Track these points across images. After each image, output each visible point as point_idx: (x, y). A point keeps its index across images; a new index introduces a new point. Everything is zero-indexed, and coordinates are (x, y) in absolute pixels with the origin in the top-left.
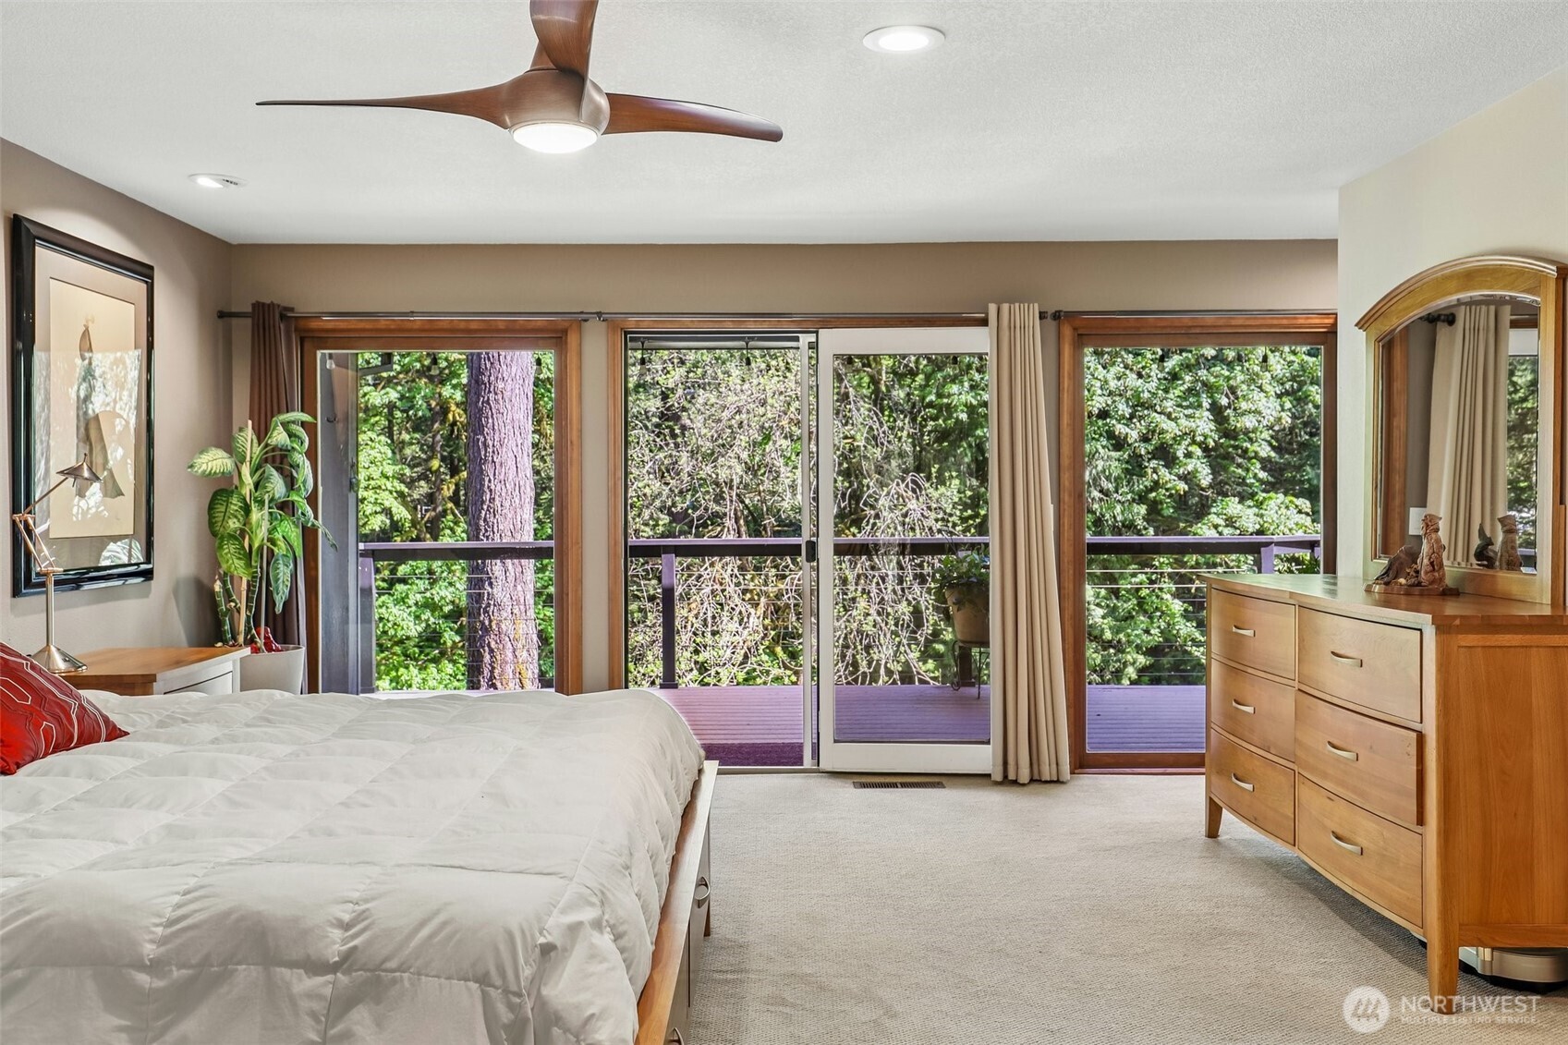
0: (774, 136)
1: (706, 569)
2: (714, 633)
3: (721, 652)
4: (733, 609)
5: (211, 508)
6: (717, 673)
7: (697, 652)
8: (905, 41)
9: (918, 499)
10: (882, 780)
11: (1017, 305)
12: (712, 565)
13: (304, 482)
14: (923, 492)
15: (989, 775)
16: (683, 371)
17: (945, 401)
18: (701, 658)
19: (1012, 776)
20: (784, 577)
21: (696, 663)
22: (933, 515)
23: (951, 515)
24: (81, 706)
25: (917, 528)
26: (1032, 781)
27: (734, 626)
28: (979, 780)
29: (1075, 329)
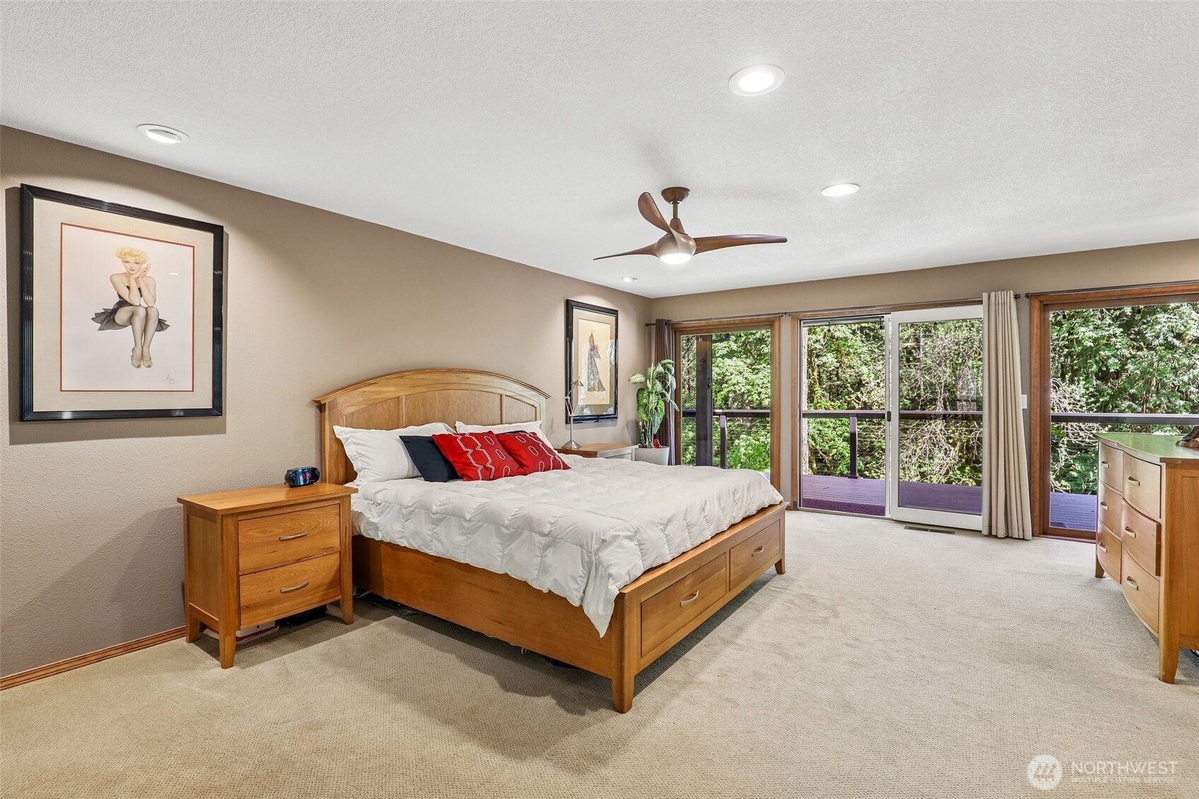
0: (784, 241)
1: (926, 427)
2: (930, 458)
3: (934, 468)
4: (941, 447)
5: (637, 395)
6: (931, 478)
7: (920, 467)
8: (840, 190)
9: (1057, 392)
10: (922, 527)
11: (1000, 292)
12: (930, 424)
13: (671, 384)
14: (1060, 388)
15: (981, 531)
16: (912, 330)
17: (1075, 336)
18: (922, 470)
19: (994, 533)
20: (971, 431)
21: (920, 472)
22: (1067, 401)
23: (1079, 401)
24: (555, 458)
25: (1056, 408)
26: (1007, 537)
27: (941, 455)
28: (976, 533)
29: (1041, 302)
